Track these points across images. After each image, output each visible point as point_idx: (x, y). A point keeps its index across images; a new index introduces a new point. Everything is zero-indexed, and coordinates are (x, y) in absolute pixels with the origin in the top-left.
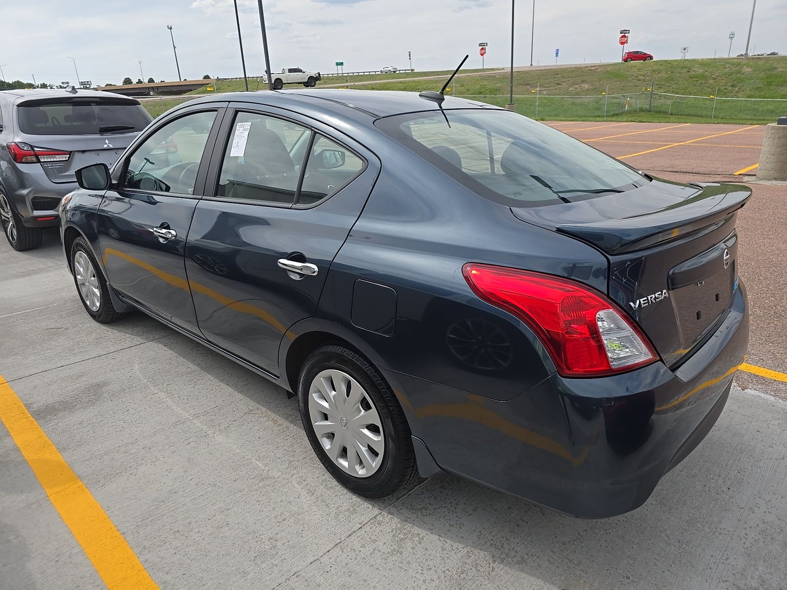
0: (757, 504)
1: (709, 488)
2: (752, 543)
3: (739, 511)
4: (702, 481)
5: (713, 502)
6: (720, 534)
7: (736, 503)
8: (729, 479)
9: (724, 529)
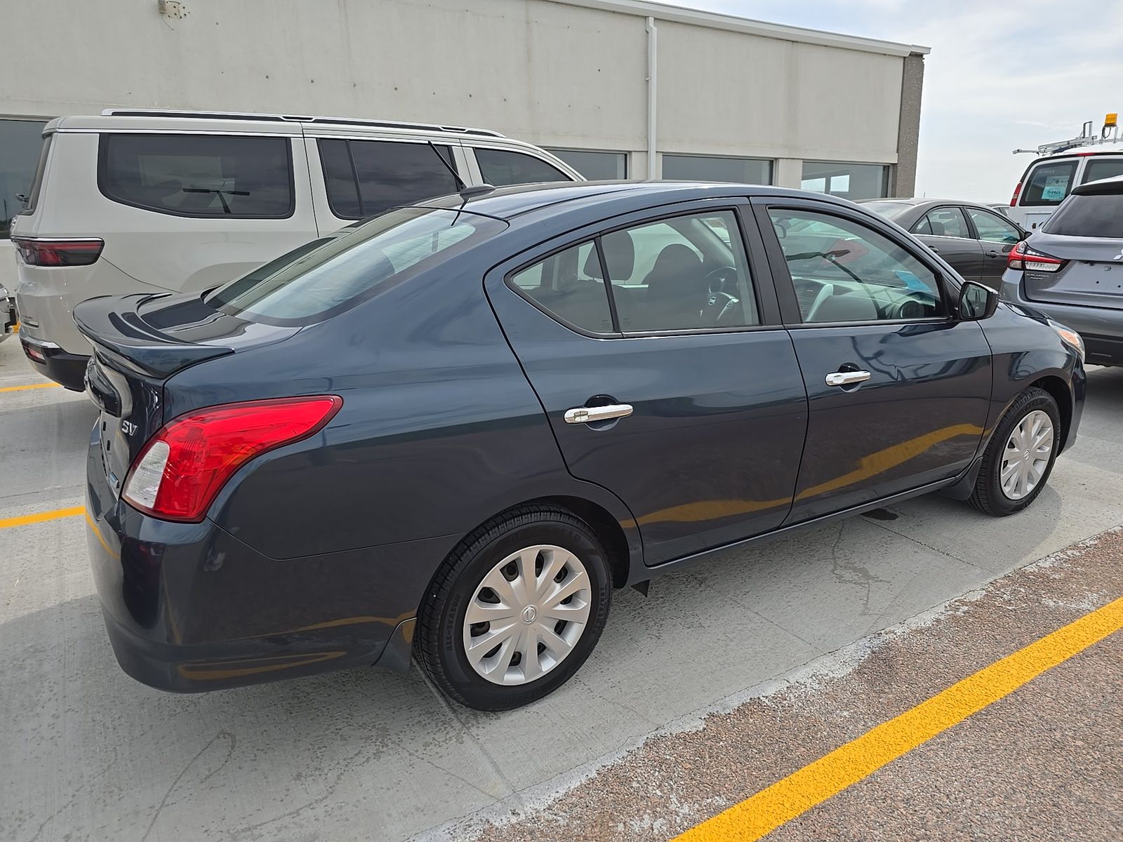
0: (53, 728)
1: (116, 705)
2: (43, 687)
3: (70, 706)
4: (129, 705)
5: (102, 694)
6: (77, 674)
7: (77, 712)
8: (101, 733)
9: (76, 680)
